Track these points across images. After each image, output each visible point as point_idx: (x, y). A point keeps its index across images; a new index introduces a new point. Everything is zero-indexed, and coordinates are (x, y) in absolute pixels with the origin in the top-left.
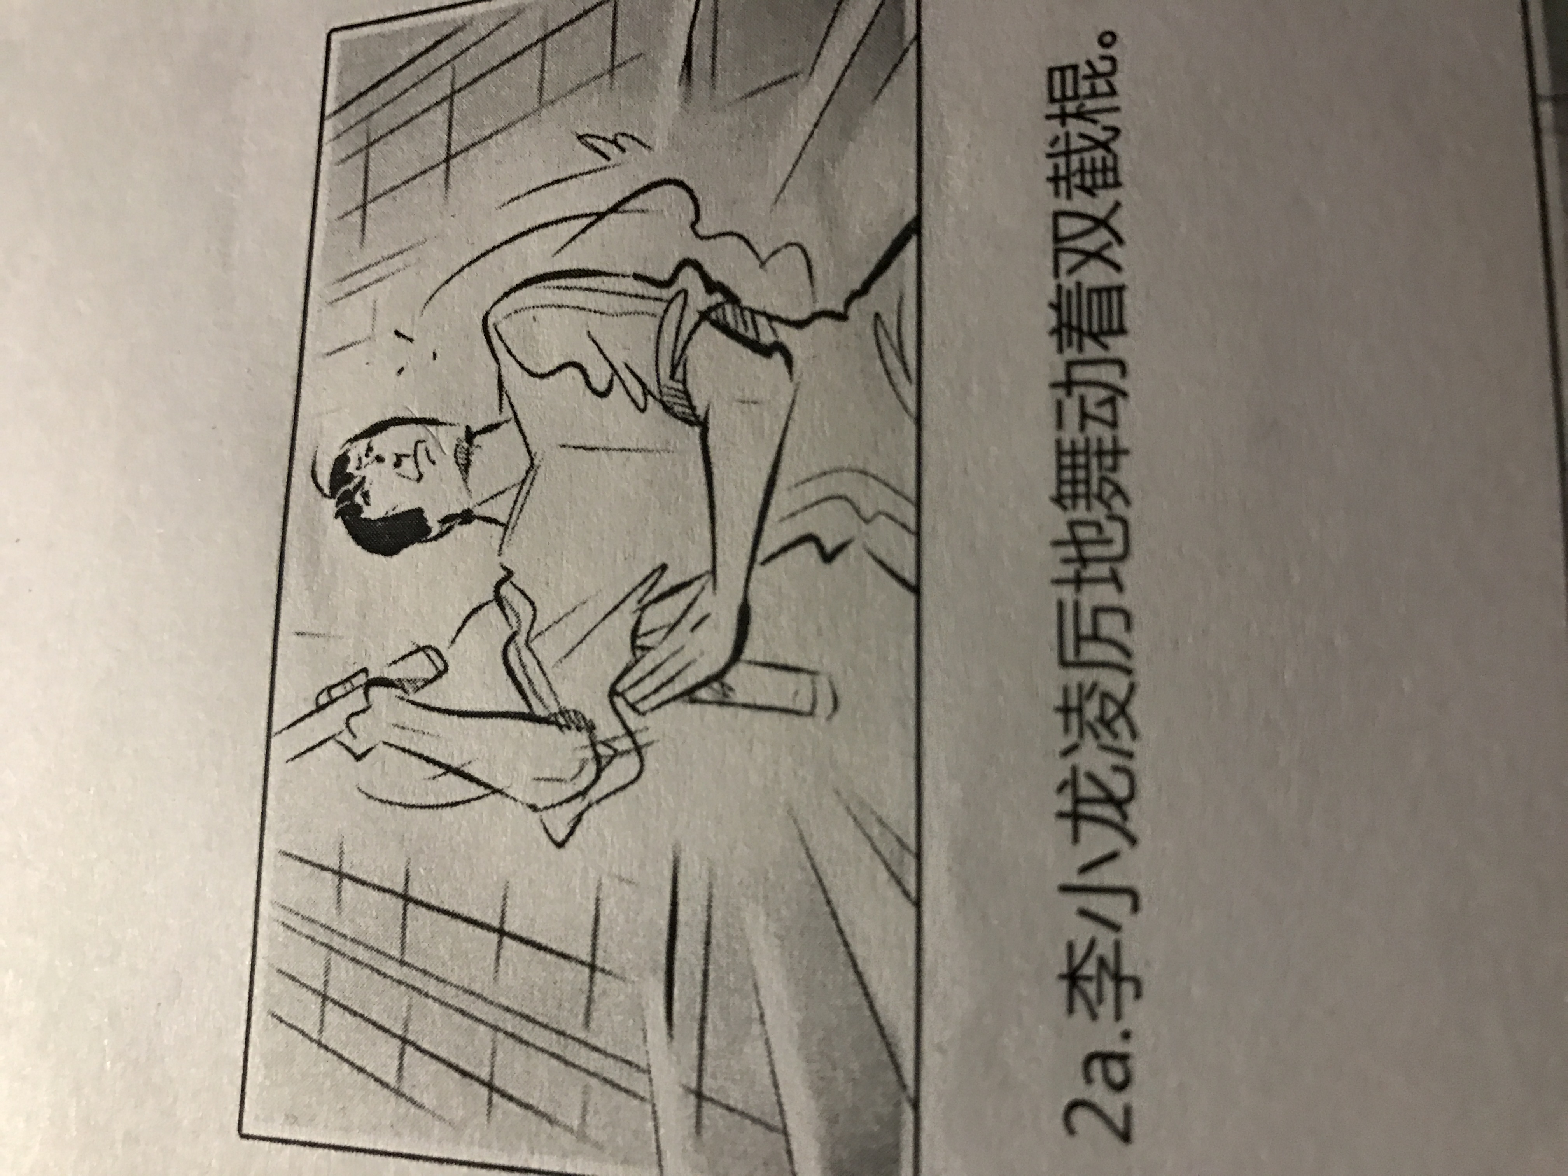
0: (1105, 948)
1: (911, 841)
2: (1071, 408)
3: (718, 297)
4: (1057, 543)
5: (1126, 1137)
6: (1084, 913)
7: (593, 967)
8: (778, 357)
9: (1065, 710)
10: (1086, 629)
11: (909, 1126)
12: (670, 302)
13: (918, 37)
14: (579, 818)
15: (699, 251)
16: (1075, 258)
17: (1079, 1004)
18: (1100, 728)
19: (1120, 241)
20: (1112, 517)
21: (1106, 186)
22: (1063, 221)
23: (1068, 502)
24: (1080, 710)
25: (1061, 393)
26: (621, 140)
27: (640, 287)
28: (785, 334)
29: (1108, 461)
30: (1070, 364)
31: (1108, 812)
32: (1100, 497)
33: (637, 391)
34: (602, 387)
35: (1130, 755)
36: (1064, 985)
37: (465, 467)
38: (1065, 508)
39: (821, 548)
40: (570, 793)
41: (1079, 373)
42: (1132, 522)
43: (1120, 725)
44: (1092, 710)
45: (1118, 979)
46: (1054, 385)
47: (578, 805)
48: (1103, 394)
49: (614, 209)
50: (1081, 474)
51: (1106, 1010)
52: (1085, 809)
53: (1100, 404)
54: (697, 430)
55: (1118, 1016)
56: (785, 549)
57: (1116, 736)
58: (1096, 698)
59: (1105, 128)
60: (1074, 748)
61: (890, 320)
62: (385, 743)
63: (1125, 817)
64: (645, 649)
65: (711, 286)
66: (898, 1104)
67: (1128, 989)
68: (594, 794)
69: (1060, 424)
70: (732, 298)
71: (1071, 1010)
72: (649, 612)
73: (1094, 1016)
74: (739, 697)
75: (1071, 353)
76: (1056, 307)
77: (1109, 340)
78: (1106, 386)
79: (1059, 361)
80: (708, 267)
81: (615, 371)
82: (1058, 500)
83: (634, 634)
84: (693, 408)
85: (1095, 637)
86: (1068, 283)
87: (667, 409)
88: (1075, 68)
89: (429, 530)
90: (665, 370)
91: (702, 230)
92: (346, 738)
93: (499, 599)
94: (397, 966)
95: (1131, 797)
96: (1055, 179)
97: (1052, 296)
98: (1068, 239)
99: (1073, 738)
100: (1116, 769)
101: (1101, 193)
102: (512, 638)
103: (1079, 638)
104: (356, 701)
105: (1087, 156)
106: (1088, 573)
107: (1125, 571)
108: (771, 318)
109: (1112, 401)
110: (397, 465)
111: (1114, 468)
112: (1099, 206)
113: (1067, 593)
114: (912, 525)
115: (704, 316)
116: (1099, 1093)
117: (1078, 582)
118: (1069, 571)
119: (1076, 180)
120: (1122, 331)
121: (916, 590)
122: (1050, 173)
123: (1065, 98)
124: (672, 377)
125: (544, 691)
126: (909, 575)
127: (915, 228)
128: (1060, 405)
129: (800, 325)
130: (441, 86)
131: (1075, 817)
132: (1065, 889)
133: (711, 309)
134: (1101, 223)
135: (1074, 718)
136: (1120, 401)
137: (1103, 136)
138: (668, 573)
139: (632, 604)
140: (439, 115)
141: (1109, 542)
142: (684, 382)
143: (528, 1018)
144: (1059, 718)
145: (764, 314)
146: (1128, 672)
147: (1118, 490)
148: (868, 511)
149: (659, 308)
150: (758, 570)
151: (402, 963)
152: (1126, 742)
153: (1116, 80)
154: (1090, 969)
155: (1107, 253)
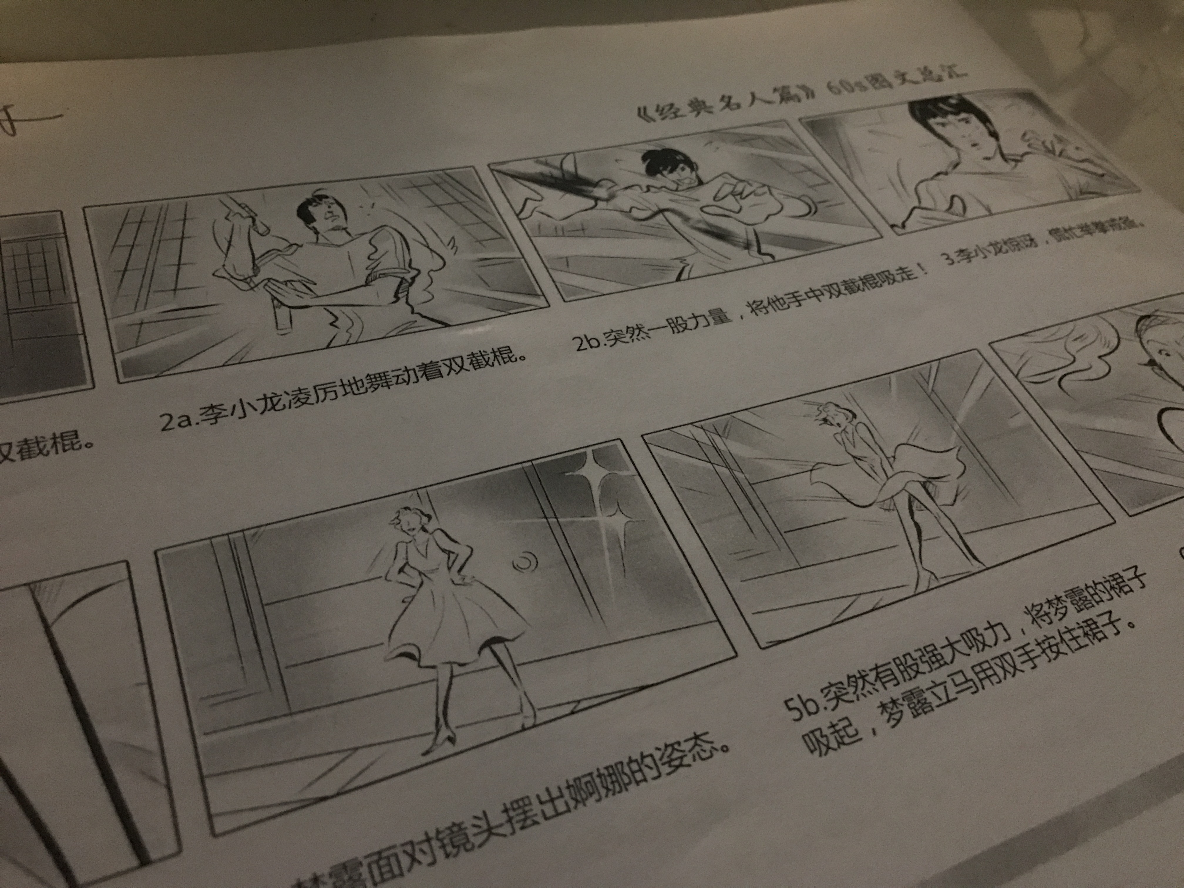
0: (224, 413)
1: (243, 360)
2: (400, 372)
3: (410, 281)
4: (354, 378)
5: (164, 429)
6: (234, 406)
7: (175, 290)
8: (394, 299)
9: (300, 390)
10: (328, 390)
11: (149, 376)
12: (405, 269)
13: (510, 314)
14: (223, 278)
15: (424, 273)
16: (449, 364)
17: (204, 411)
18: (297, 399)
19: (457, 374)
20: (366, 389)
21: (474, 367)
22: (460, 359)
23: (368, 378)
24: (301, 393)
25: (403, 369)
26: (455, 248)
27: (407, 261)
28: (403, 300)
29: (385, 384)
30: (414, 370)
31: (269, 406)
32: (372, 385)
33: (373, 266)
34: (371, 257)
35: (290, 407)
36: (210, 406)
37: (334, 229)
38: (366, 377)
39: (334, 322)
40: (232, 274)
41: (411, 373)
42: (367, 394)
43: (299, 404)
44: (302, 396)
45: (216, 418)
46: (406, 367)
47: (228, 276)
48: (407, 380)
49: (431, 250)
50: (379, 379)
51: (204, 417)
52: (269, 401)
53: (403, 379)
54: (364, 284)
55: (203, 420)
56: (331, 313)
57: (295, 403)
58: (306, 396)
59: (493, 363)
60: (288, 394)
61: (416, 324)
62: (233, 226)
63: (269, 410)
64: (286, 285)
65: (413, 279)
66: (155, 372)
67: (214, 421)
68: (234, 281)
69: (392, 371)
70: (411, 285)
71: (201, 409)
72: (299, 283)
73: (201, 415)
74: (277, 310)
75: (417, 369)
76: (431, 362)
77: (424, 377)
78: (409, 380)
79: (414, 366)
80: (419, 277)
81: (377, 260)
82: (368, 375)
83: (290, 281)
84: (372, 281)
85: (326, 393)
86: (440, 363)
87: (369, 275)
88: (511, 352)
89: (309, 224)
90: (382, 272)
91: (432, 273)
92: (231, 214)
93: (291, 245)
94: (159, 239)
95: (275, 410)
96: (473, 354)
97: (434, 361)
98: (454, 361)
99: (291, 393)
100: (284, 405)
101: (472, 366)
102: (279, 250)
103: (324, 389)
104: (245, 214)
105: (483, 360)
106: (346, 387)
107: (350, 396)
108: (407, 295)
109: (405, 381)
110: (329, 212)
111: (382, 386)
112: (467, 365)
113: (339, 383)
114: (349, 343)
115: (403, 278)
116: (176, 421)
117: (343, 385)
118: (345, 382)
119: (474, 359)
120: (428, 379)
121: (328, 347)
122: (474, 352)
123: (500, 352)
124: (380, 274)
125: (263, 262)
126: (332, 345)
127: (447, 325)
128: (400, 369)
129: (407, 303)
130: (462, 199)
131: (265, 398)
132: (241, 400)
133: (406, 280)
134: (462, 368)
135: (298, 392)
136: (405, 384)
137: (490, 363)
138: (314, 286)
139: (300, 278)
140: (451, 200)
141: (358, 389)
142: (380, 278)
143: (152, 276)
144: (297, 389)
145: (408, 293)
146: (317, 402)
147: (376, 389)
148: (350, 331)
149: (402, 266)
150: (322, 308)
151: (160, 241)
152: (293, 406)
153: (510, 363)
154: (216, 411)
155: (452, 371)
